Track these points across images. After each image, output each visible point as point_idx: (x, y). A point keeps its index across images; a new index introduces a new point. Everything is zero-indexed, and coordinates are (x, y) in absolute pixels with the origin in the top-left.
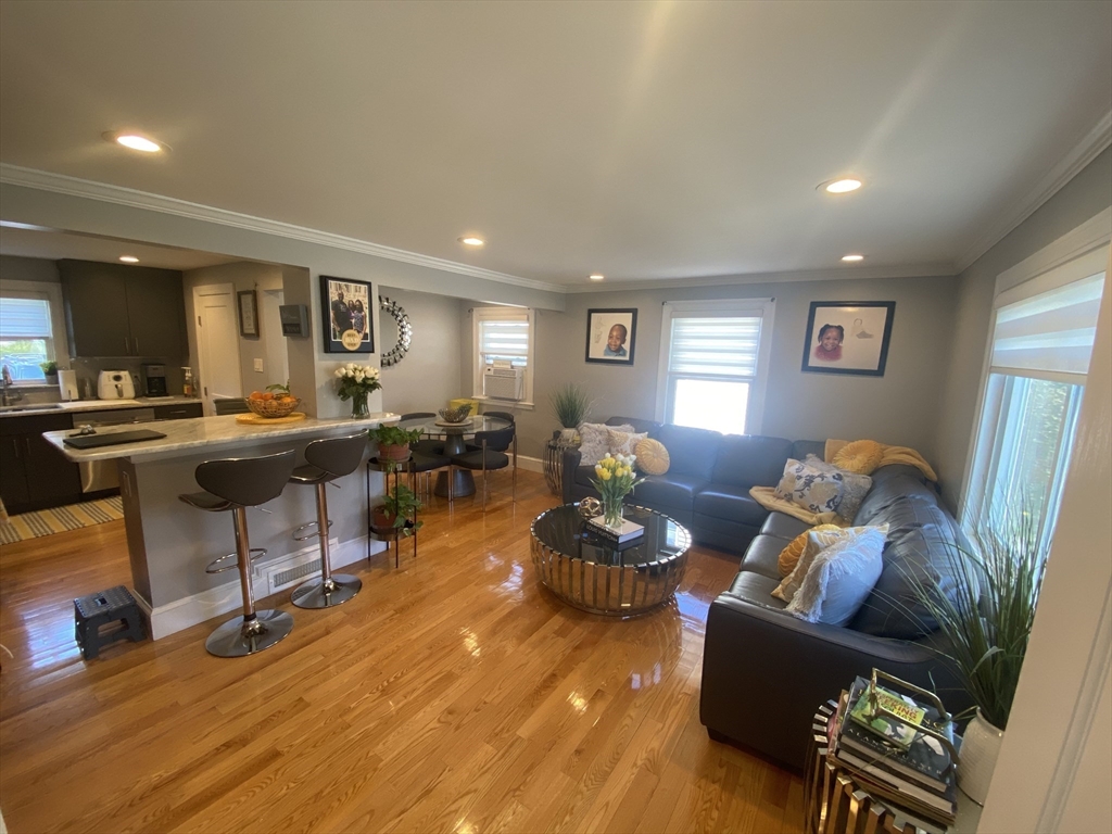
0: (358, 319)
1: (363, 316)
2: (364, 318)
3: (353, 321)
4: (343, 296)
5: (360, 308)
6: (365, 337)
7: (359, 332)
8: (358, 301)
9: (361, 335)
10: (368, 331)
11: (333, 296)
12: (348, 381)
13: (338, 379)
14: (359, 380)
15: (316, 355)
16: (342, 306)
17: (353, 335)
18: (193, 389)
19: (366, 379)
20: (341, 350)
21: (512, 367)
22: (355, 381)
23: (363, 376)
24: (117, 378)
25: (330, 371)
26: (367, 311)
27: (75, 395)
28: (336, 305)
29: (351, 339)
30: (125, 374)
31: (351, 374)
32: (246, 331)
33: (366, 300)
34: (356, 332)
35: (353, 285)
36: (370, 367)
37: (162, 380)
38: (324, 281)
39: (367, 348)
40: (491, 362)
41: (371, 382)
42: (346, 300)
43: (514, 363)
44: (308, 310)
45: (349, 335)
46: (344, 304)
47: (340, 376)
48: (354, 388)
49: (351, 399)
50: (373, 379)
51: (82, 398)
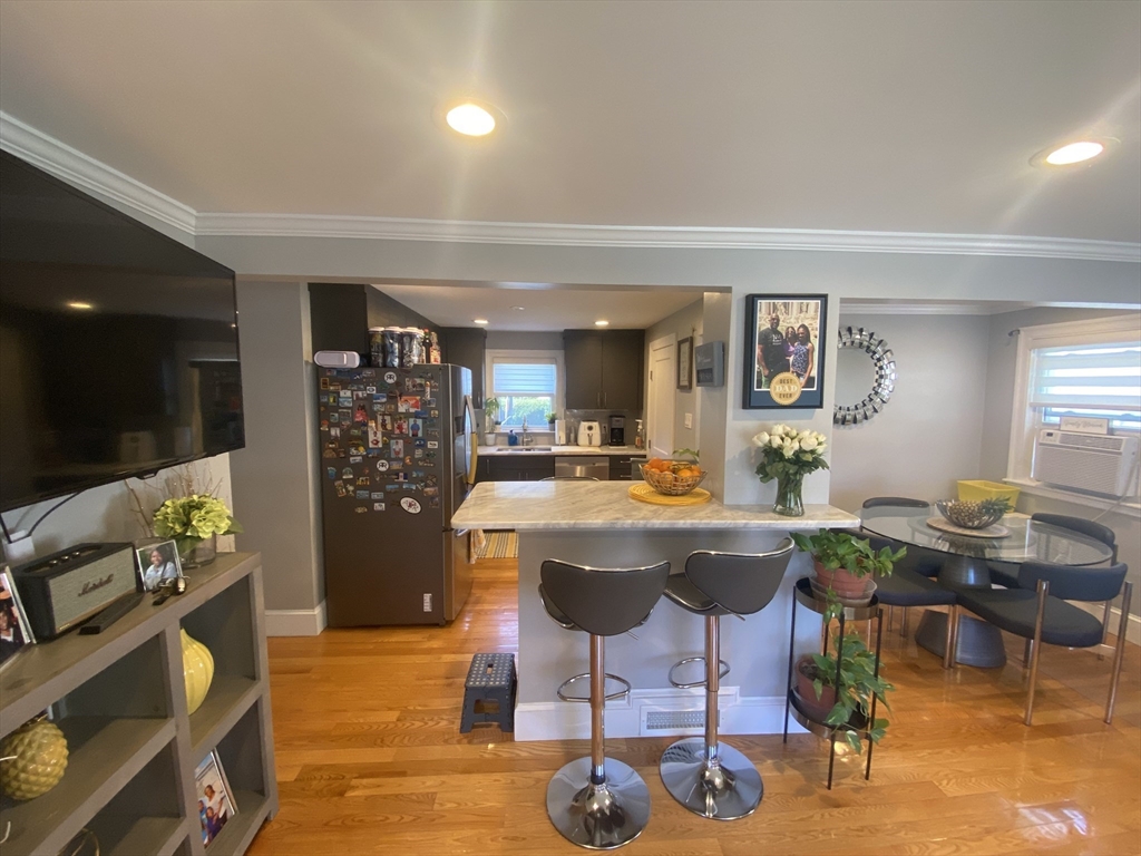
0: (800, 356)
1: (808, 350)
2: (809, 353)
3: (791, 359)
4: (778, 320)
5: (806, 339)
7: (799, 375)
9: (803, 380)
10: (814, 373)
11: (763, 323)
12: (772, 453)
13: (759, 448)
14: (788, 454)
15: (730, 413)
16: (775, 337)
17: (788, 381)
18: (642, 442)
19: (801, 451)
20: (768, 404)
21: (1111, 431)
22: (782, 455)
23: (796, 446)
24: (590, 428)
25: (747, 436)
26: (815, 342)
27: (563, 441)
28: (765, 337)
29: (786, 387)
30: (595, 425)
31: (777, 442)
32: (682, 384)
33: (817, 324)
34: (794, 377)
35: (796, 303)
36: (812, 432)
37: (621, 431)
38: (751, 302)
39: (811, 401)
40: (1056, 420)
41: (809, 458)
42: (782, 328)
43: (1116, 424)
44: (724, 349)
45: (782, 381)
46: (778, 333)
47: (761, 444)
48: (781, 465)
49: (776, 481)
50: (813, 452)
51: (568, 443)
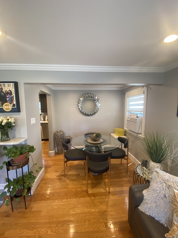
0: (10, 98)
1: (12, 97)
2: (13, 97)
3: (8, 99)
4: (2, 89)
5: (11, 94)
6: (14, 105)
7: (11, 104)
8: (10, 90)
9: (12, 105)
10: (15, 103)
16: (2, 93)
17: (8, 105)
20: (3, 111)
21: (137, 117)
26: (14, 94)
33: (14, 90)
34: (9, 104)
35: (7, 84)
39: (15, 110)
42: (4, 91)
43: (138, 115)
45: (6, 105)
46: (3, 92)
